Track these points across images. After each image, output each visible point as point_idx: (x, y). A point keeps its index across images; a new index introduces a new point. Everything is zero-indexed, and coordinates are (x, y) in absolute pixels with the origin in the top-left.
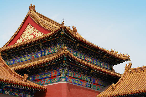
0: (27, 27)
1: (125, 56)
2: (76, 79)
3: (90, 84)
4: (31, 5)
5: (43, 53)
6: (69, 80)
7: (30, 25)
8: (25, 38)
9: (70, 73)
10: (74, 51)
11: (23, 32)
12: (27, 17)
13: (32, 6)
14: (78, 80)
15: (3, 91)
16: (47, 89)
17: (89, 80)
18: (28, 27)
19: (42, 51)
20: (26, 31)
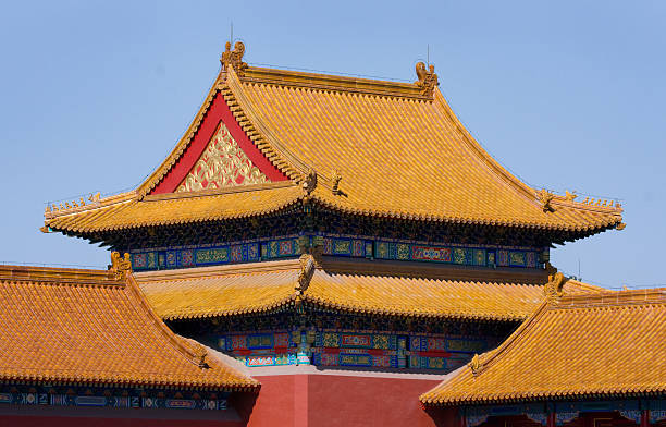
0: (215, 132)
1: (605, 208)
2: (351, 351)
3: (407, 358)
4: (228, 46)
5: (264, 251)
6: (325, 359)
7: (223, 126)
8: (212, 174)
9: (328, 337)
10: (367, 241)
11: (205, 150)
12: (215, 97)
13: (233, 49)
14: (357, 351)
15: (140, 399)
16: (259, 387)
17: (402, 343)
18: (219, 137)
19: (262, 240)
20: (212, 147)
